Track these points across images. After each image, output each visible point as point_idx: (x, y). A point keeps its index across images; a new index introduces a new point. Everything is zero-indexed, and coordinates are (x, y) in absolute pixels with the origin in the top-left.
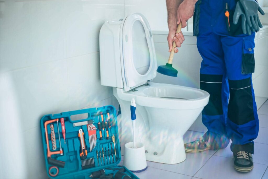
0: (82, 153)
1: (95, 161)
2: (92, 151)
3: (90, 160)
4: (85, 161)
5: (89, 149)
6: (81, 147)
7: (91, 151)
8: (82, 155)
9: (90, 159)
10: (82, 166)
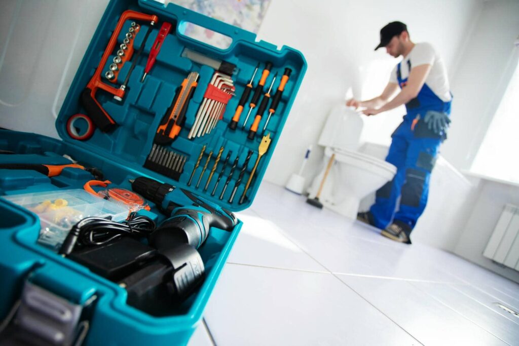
0: (164, 127)
1: (184, 168)
2: (192, 138)
3: (169, 155)
4: (159, 150)
5: (189, 130)
6: (170, 110)
7: (190, 137)
8: (162, 131)
9: (172, 153)
10: (150, 159)
